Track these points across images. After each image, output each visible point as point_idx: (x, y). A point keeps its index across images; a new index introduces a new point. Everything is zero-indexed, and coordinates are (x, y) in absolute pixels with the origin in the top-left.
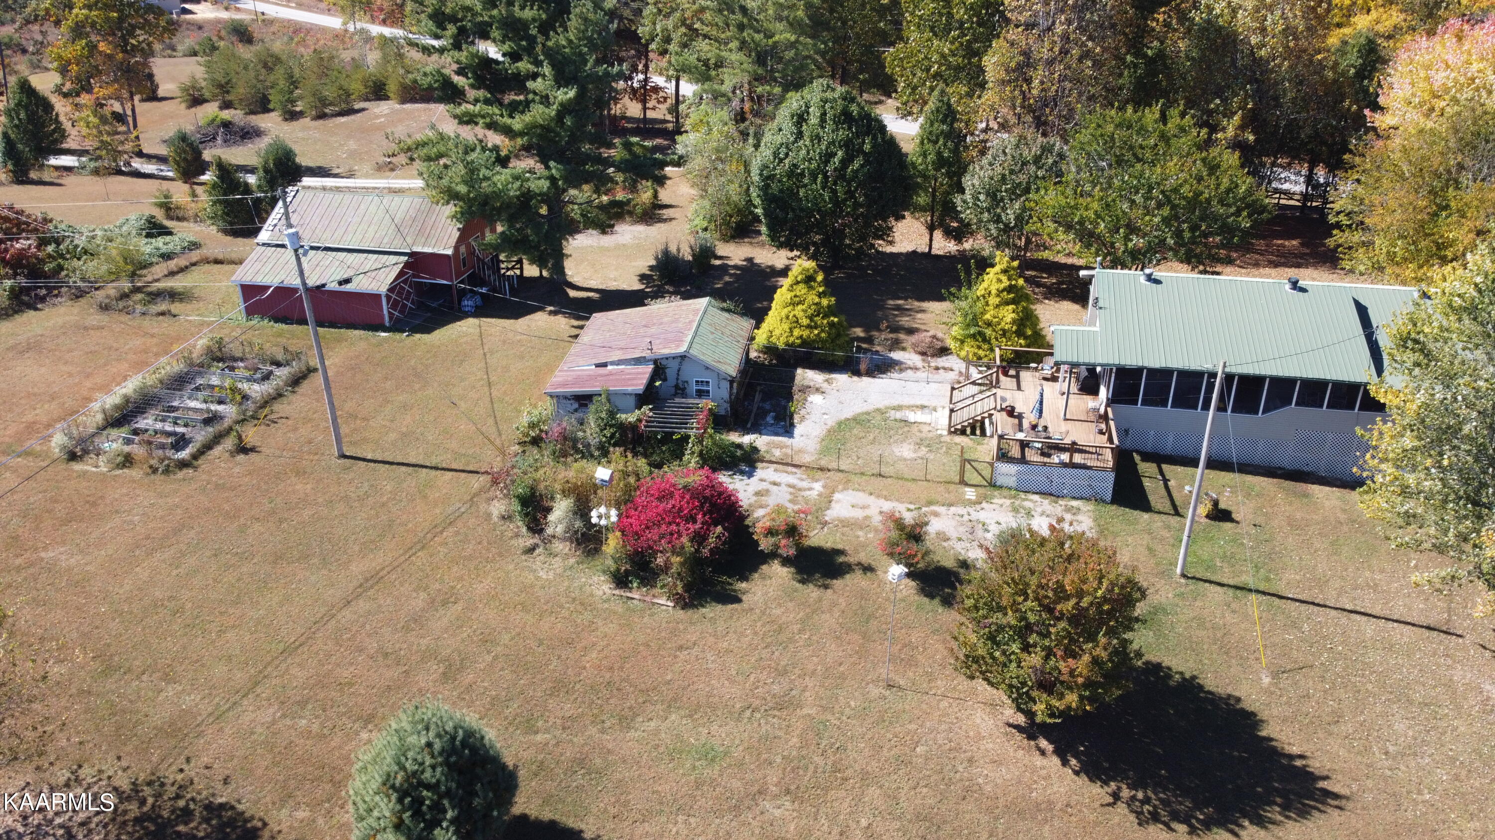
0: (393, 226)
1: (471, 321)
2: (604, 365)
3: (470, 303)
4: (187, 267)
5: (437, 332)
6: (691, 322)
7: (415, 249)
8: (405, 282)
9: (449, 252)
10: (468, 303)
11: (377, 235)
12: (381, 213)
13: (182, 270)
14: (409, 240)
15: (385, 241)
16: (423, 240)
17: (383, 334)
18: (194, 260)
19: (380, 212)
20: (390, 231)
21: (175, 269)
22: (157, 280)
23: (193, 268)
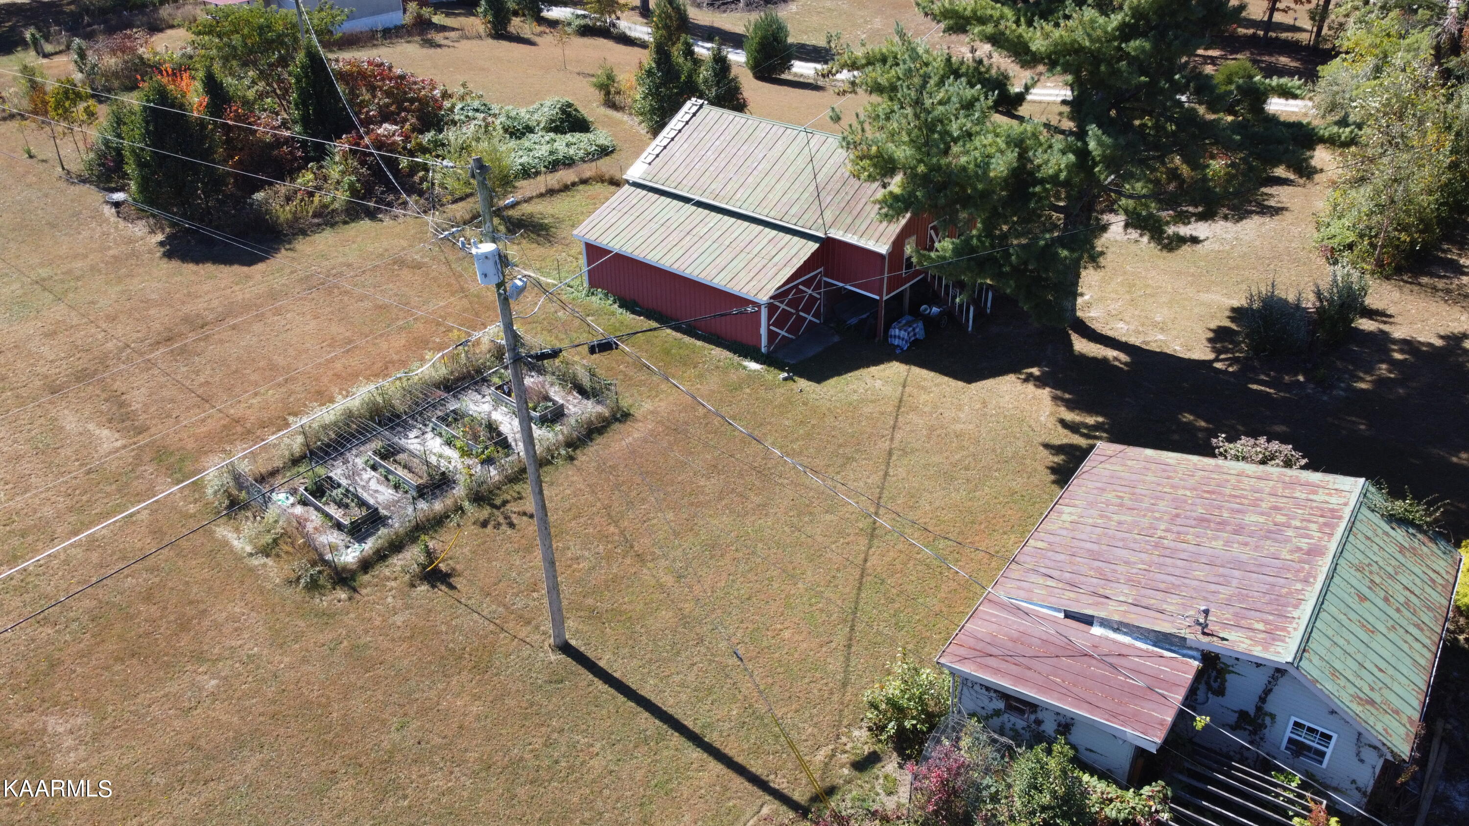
0: (812, 188)
1: (895, 369)
2: (1088, 621)
3: (903, 334)
4: (574, 184)
5: (833, 381)
6: (1315, 552)
7: (837, 234)
8: (807, 284)
9: (883, 249)
10: (900, 335)
11: (784, 200)
12: (801, 162)
13: (566, 188)
14: (828, 216)
15: (793, 211)
16: (849, 220)
17: (753, 366)
18: (587, 174)
19: (800, 159)
20: (806, 195)
21: (557, 187)
22: (528, 200)
23: (581, 187)
